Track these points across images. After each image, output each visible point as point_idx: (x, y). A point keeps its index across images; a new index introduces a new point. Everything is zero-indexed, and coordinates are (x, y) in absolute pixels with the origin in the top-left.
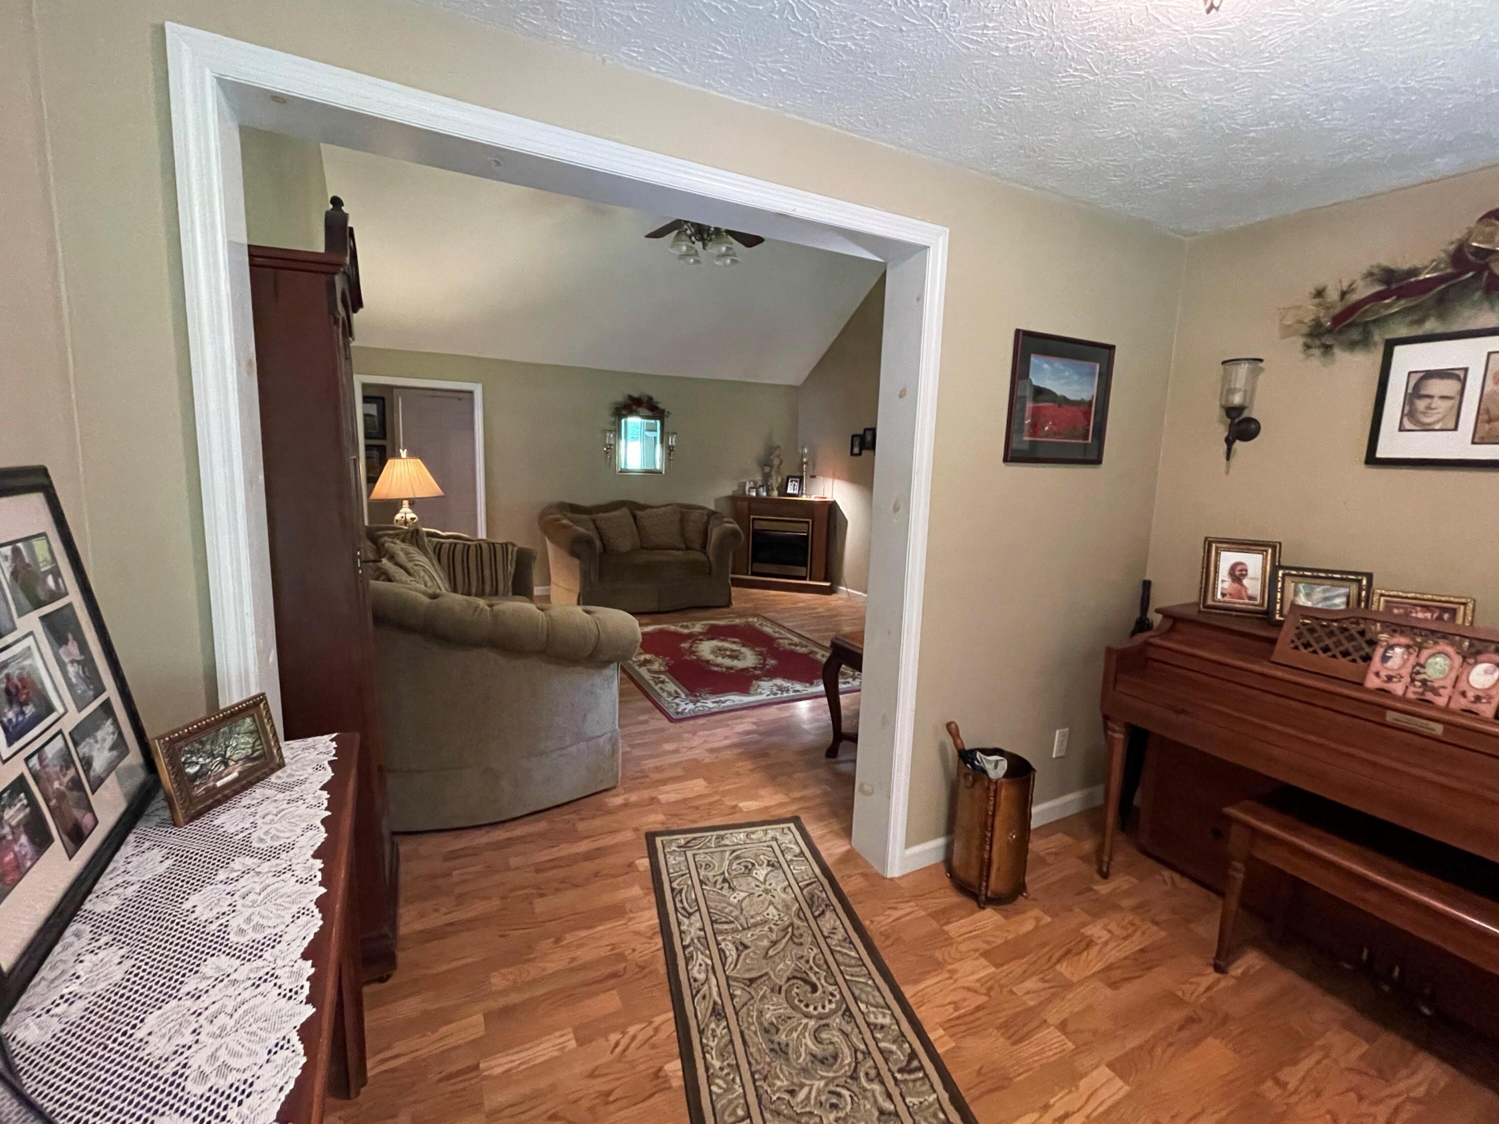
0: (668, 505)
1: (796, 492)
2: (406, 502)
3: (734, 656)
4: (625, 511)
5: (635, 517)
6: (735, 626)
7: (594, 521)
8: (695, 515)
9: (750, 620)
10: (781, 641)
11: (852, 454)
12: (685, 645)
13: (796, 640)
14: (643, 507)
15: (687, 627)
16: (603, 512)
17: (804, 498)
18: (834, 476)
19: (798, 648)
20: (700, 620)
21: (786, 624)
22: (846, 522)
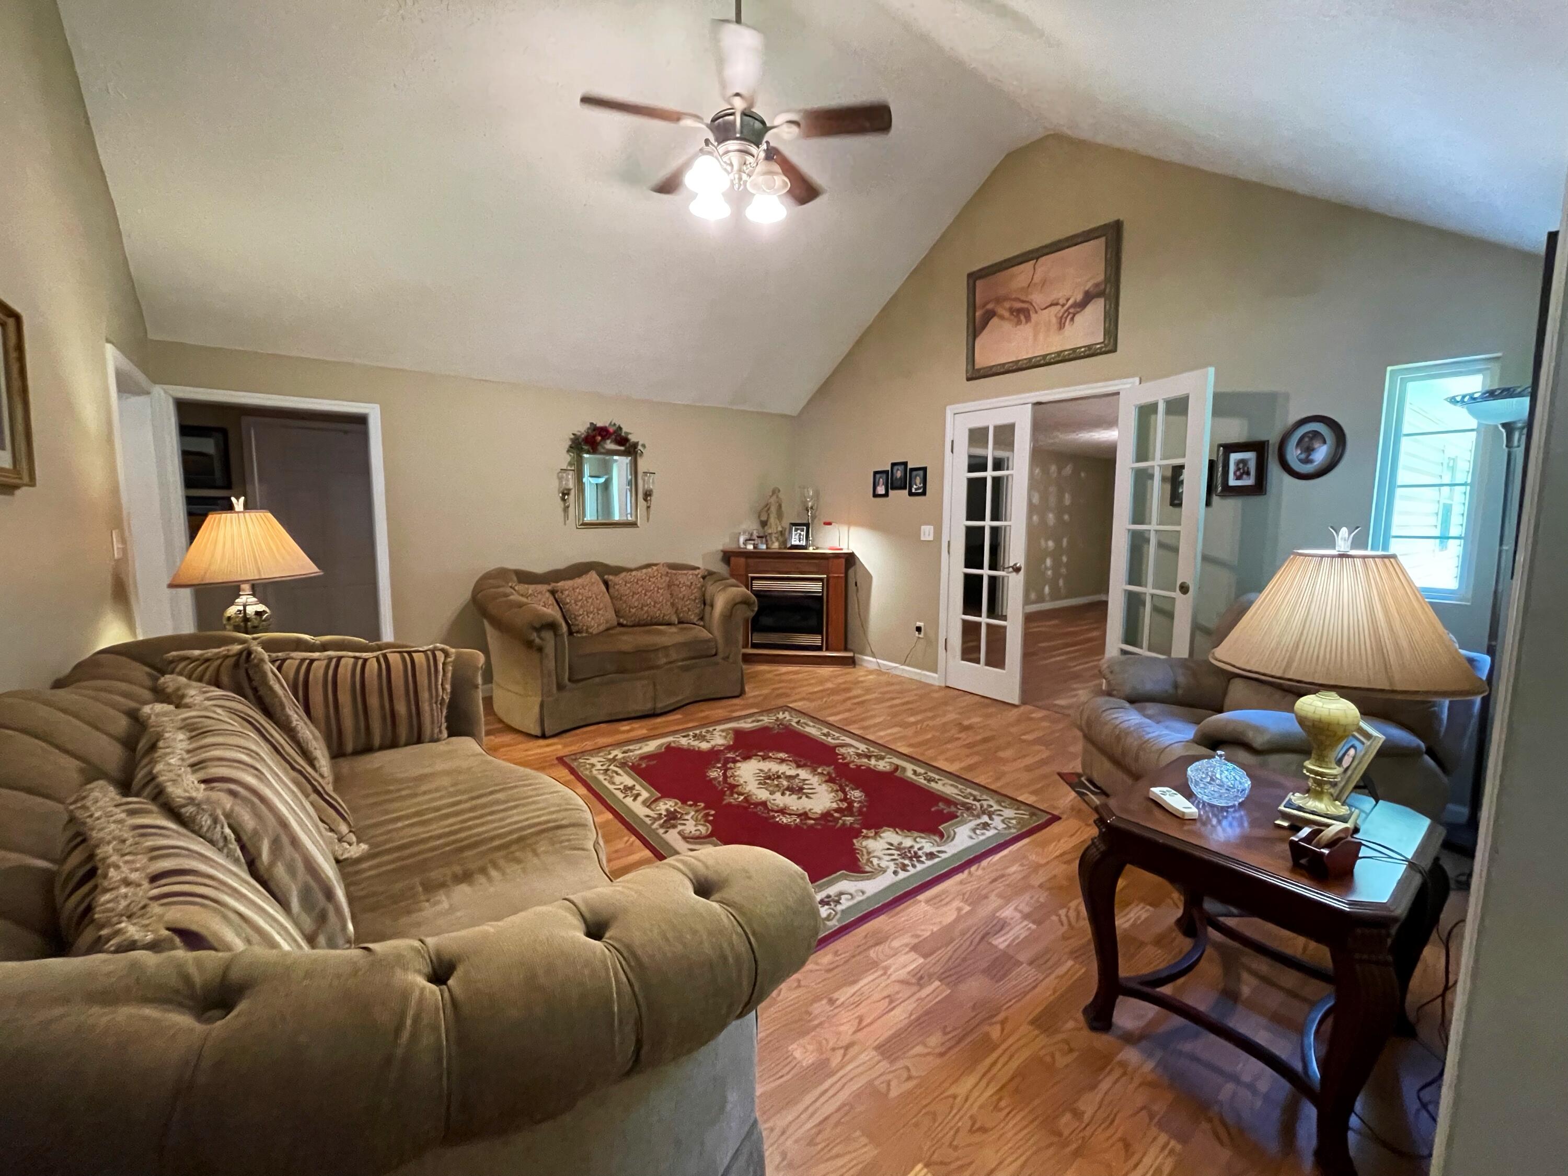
0: (648, 566)
1: (803, 543)
2: (246, 588)
3: (798, 791)
4: (593, 576)
5: (606, 583)
6: (765, 730)
7: (553, 592)
8: (685, 578)
9: (781, 716)
10: (843, 750)
11: (875, 495)
12: (715, 773)
13: (862, 747)
14: (617, 571)
15: (702, 738)
16: (565, 579)
17: (811, 550)
18: (849, 523)
19: (873, 762)
20: (718, 722)
21: (831, 719)
22: (870, 577)
